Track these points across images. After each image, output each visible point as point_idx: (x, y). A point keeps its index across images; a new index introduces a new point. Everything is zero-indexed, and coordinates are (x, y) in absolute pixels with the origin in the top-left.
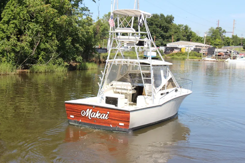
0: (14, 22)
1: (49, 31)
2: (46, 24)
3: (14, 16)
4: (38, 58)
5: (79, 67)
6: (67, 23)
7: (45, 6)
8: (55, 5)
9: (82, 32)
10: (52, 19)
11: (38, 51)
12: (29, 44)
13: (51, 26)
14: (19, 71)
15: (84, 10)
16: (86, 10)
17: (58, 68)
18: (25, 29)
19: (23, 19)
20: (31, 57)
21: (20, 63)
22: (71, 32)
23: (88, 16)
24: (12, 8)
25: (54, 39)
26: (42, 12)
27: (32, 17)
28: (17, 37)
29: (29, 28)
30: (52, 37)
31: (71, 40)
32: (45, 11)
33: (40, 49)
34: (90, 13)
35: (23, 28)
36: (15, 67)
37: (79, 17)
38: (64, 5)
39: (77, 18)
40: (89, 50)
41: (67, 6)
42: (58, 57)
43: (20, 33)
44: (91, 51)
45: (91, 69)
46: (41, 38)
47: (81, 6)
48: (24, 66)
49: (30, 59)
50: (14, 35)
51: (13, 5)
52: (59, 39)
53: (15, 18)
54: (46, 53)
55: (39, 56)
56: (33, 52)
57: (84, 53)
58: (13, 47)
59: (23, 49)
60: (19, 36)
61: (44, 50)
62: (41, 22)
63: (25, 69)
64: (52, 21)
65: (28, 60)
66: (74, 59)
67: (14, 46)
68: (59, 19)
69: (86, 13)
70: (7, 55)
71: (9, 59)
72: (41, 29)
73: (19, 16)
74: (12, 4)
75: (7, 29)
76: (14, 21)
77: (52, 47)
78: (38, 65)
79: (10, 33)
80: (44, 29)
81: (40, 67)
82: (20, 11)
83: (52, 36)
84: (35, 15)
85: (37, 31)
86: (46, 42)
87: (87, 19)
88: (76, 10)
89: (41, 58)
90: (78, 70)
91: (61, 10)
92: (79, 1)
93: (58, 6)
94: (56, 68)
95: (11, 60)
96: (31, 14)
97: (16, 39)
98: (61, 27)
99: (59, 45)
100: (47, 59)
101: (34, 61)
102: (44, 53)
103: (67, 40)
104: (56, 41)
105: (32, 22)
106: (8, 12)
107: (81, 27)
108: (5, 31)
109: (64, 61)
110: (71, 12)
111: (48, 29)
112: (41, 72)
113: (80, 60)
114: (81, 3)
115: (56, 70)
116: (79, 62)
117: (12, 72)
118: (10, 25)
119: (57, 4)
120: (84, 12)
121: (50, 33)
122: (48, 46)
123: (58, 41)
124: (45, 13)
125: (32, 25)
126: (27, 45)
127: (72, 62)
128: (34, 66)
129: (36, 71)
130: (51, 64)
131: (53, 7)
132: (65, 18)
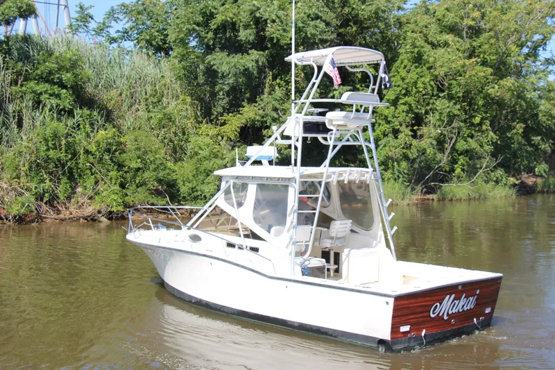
0: (406, 102)
1: (476, 114)
2: (468, 99)
3: (406, 89)
4: (453, 170)
5: (543, 188)
6: (513, 94)
7: (467, 62)
8: (488, 59)
10: (483, 89)
11: (452, 157)
12: (435, 143)
13: (480, 103)
14: (416, 197)
15: (549, 64)
17: (496, 191)
18: (427, 113)
19: (424, 92)
20: (440, 168)
21: (417, 182)
24: (403, 73)
25: (487, 130)
26: (461, 75)
27: (440, 87)
28: (412, 131)
29: (433, 110)
30: (481, 126)
31: (521, 131)
32: (468, 73)
33: (457, 151)
35: (423, 112)
36: (409, 189)
37: (540, 78)
38: (507, 57)
39: (535, 82)
41: (514, 59)
42: (495, 167)
43: (418, 120)
46: (459, 129)
47: (543, 55)
48: (426, 187)
49: (437, 173)
50: (407, 126)
51: (405, 67)
52: (497, 128)
53: (407, 93)
54: (470, 159)
55: (456, 166)
56: (444, 159)
57: (550, 157)
58: (404, 151)
59: (423, 154)
60: (415, 128)
61: (468, 153)
62: (459, 97)
63: (428, 193)
64: (481, 92)
65: (433, 174)
66: (530, 170)
67: (407, 148)
68: (497, 87)
70: (393, 166)
71: (397, 174)
72: (459, 110)
73: (416, 88)
74: (403, 66)
75: (394, 116)
76: (407, 99)
77: (481, 146)
78: (454, 185)
79: (400, 122)
80: (465, 110)
81: (459, 189)
82: (418, 78)
83: (480, 124)
84: (447, 84)
85: (450, 116)
86: (468, 136)
88: (533, 64)
89: (458, 171)
90: (539, 192)
91: (501, 69)
92: (540, 46)
93: (494, 60)
94: (491, 189)
95: (401, 176)
96: (440, 82)
97: (410, 133)
98: (500, 103)
99: (496, 142)
100: (471, 171)
101: (444, 176)
102: (467, 159)
103: (515, 131)
104: (491, 134)
105: (440, 97)
106: (396, 82)
107: (543, 101)
108: (389, 119)
109: (507, 175)
110: (521, 72)
111: (473, 110)
112: (460, 200)
114: (543, 49)
115: (492, 194)
116: (541, 176)
117: (403, 199)
118: (399, 108)
119: (492, 58)
120: (551, 67)
121: (477, 118)
122: (473, 144)
123: (495, 133)
124: (467, 76)
125: (442, 104)
126: (431, 143)
127: (526, 175)
128: (446, 187)
129: (450, 197)
130: (480, 181)
131: (484, 63)
132: (509, 84)
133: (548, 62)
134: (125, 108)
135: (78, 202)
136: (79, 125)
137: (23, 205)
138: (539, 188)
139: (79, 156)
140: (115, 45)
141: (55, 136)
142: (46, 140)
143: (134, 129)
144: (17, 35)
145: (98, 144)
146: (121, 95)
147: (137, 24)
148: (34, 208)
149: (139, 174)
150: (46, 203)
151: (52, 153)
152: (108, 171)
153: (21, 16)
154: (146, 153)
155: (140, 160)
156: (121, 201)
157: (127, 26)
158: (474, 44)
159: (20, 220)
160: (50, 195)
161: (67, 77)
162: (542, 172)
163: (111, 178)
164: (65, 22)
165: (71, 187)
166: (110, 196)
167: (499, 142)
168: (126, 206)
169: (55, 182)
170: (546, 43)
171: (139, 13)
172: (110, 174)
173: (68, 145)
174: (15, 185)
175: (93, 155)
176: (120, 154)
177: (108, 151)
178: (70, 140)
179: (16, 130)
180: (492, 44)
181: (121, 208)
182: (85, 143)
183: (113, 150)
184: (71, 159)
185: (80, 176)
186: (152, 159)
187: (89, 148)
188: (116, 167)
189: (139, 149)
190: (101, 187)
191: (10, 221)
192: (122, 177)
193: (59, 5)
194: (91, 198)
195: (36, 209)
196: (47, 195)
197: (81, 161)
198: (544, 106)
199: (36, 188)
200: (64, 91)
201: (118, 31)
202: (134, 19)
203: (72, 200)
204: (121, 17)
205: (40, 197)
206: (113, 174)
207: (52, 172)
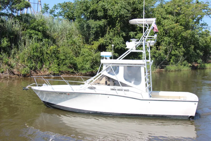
1: (178, 42)
2: (175, 37)
4: (170, 61)
5: (200, 67)
6: (191, 35)
7: (175, 25)
8: (182, 23)
9: (202, 41)
10: (180, 33)
11: (170, 57)
12: (164, 52)
13: (179, 38)
14: (157, 70)
15: (203, 25)
16: (205, 25)
17: (184, 68)
18: (161, 41)
19: (160, 34)
20: (166, 60)
21: (158, 65)
22: (194, 41)
23: (206, 29)
25: (182, 47)
26: (173, 29)
27: (166, 33)
28: (156, 47)
29: (164, 41)
30: (180, 46)
31: (193, 48)
33: (171, 54)
34: (208, 27)
35: (160, 41)
36: (155, 67)
37: (200, 30)
38: (189, 23)
39: (198, 31)
40: (207, 54)
41: (191, 23)
42: (184, 60)
43: (158, 44)
44: (208, 55)
45: (209, 68)
46: (172, 47)
47: (201, 22)
49: (164, 62)
52: (185, 47)
55: (171, 60)
56: (167, 57)
57: (203, 57)
58: (154, 54)
59: (160, 55)
60: (157, 46)
61: (174, 55)
62: (172, 36)
63: (161, 68)
65: (163, 62)
66: (196, 62)
67: (155, 53)
68: (185, 33)
69: (205, 27)
72: (172, 41)
77: (180, 53)
78: (170, 66)
80: (174, 41)
81: (172, 67)
84: (168, 32)
85: (169, 42)
86: (175, 49)
87: (206, 31)
88: (197, 25)
89: (172, 61)
90: (199, 69)
91: (187, 27)
92: (200, 19)
94: (182, 67)
96: (166, 31)
97: (156, 48)
98: (186, 39)
100: (176, 61)
101: (167, 63)
102: (175, 57)
103: (191, 48)
104: (183, 49)
105: (166, 36)
107: (201, 38)
109: (188, 63)
110: (193, 28)
111: (177, 40)
112: (172, 71)
113: (201, 62)
114: (201, 20)
116: (200, 63)
117: (153, 70)
119: (184, 23)
120: (203, 26)
122: (177, 52)
123: (184, 49)
124: (175, 29)
125: (166, 38)
126: (163, 52)
127: (194, 63)
128: (168, 67)
129: (169, 70)
130: (179, 65)
131: (181, 25)
132: (189, 32)
133: (202, 25)
134: (60, 38)
135: (44, 70)
136: (44, 44)
137: (26, 71)
138: (199, 67)
139: (44, 55)
140: (56, 17)
141: (36, 48)
142: (33, 49)
143: (63, 45)
144: (24, 14)
145: (51, 50)
146: (58, 34)
147: (64, 10)
148: (29, 72)
149: (64, 61)
150: (33, 70)
151: (35, 54)
152: (54, 60)
153: (25, 7)
154: (66, 54)
155: (64, 56)
156: (58, 70)
157: (61, 11)
158: (178, 18)
159: (25, 76)
160: (35, 68)
161: (41, 28)
162: (200, 62)
163: (55, 62)
164: (40, 9)
165: (41, 65)
166: (54, 68)
167: (185, 52)
168: (60, 72)
169: (36, 63)
170: (202, 18)
171: (65, 7)
172: (54, 61)
173: (41, 51)
174: (23, 64)
175: (49, 54)
176: (58, 54)
177: (54, 53)
178: (41, 49)
179: (23, 46)
180: (184, 18)
181: (58, 72)
182: (46, 50)
183: (56, 52)
184: (42, 56)
185: (44, 61)
186: (68, 56)
187: (48, 52)
188: (56, 59)
189: (64, 52)
190: (51, 65)
191: (21, 76)
192: (58, 62)
193: (38, 4)
194: (48, 69)
195: (30, 72)
196: (33, 67)
197: (45, 56)
198: (201, 39)
199: (30, 65)
200: (40, 33)
201: (58, 13)
202: (63, 8)
203: (42, 69)
204: (59, 8)
205: (31, 68)
206: (55, 61)
207: (35, 60)
